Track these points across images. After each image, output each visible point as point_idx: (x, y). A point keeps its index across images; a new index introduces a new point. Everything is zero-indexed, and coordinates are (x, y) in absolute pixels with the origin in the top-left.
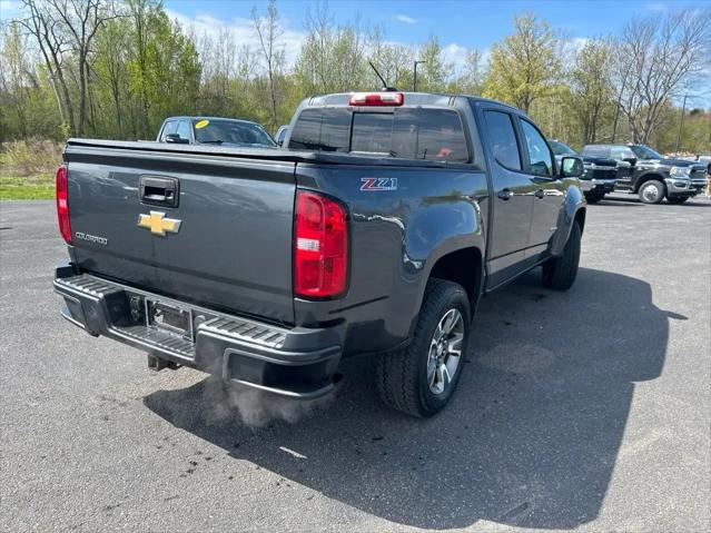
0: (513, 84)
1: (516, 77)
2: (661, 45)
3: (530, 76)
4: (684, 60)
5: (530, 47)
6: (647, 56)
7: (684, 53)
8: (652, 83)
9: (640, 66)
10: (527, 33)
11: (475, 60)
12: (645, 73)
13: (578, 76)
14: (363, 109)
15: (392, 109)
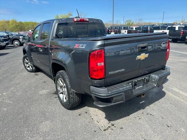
14: (79, 23)
15: (87, 23)
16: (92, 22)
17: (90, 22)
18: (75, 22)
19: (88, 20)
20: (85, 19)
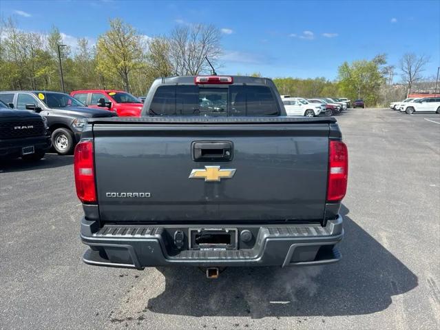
0: (115, 61)
1: (116, 57)
2: (192, 43)
3: (125, 56)
4: (204, 51)
5: (122, 39)
6: (186, 48)
7: (203, 47)
8: (191, 63)
9: (183, 54)
10: (119, 30)
11: (84, 45)
12: (187, 57)
13: (152, 57)
14: (206, 86)
15: (227, 86)
16: (242, 84)
17: (234, 84)
18: (198, 83)
19: (230, 80)
20: (220, 78)
